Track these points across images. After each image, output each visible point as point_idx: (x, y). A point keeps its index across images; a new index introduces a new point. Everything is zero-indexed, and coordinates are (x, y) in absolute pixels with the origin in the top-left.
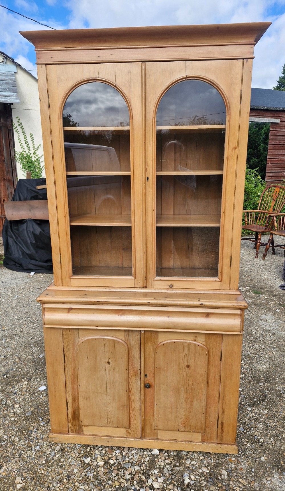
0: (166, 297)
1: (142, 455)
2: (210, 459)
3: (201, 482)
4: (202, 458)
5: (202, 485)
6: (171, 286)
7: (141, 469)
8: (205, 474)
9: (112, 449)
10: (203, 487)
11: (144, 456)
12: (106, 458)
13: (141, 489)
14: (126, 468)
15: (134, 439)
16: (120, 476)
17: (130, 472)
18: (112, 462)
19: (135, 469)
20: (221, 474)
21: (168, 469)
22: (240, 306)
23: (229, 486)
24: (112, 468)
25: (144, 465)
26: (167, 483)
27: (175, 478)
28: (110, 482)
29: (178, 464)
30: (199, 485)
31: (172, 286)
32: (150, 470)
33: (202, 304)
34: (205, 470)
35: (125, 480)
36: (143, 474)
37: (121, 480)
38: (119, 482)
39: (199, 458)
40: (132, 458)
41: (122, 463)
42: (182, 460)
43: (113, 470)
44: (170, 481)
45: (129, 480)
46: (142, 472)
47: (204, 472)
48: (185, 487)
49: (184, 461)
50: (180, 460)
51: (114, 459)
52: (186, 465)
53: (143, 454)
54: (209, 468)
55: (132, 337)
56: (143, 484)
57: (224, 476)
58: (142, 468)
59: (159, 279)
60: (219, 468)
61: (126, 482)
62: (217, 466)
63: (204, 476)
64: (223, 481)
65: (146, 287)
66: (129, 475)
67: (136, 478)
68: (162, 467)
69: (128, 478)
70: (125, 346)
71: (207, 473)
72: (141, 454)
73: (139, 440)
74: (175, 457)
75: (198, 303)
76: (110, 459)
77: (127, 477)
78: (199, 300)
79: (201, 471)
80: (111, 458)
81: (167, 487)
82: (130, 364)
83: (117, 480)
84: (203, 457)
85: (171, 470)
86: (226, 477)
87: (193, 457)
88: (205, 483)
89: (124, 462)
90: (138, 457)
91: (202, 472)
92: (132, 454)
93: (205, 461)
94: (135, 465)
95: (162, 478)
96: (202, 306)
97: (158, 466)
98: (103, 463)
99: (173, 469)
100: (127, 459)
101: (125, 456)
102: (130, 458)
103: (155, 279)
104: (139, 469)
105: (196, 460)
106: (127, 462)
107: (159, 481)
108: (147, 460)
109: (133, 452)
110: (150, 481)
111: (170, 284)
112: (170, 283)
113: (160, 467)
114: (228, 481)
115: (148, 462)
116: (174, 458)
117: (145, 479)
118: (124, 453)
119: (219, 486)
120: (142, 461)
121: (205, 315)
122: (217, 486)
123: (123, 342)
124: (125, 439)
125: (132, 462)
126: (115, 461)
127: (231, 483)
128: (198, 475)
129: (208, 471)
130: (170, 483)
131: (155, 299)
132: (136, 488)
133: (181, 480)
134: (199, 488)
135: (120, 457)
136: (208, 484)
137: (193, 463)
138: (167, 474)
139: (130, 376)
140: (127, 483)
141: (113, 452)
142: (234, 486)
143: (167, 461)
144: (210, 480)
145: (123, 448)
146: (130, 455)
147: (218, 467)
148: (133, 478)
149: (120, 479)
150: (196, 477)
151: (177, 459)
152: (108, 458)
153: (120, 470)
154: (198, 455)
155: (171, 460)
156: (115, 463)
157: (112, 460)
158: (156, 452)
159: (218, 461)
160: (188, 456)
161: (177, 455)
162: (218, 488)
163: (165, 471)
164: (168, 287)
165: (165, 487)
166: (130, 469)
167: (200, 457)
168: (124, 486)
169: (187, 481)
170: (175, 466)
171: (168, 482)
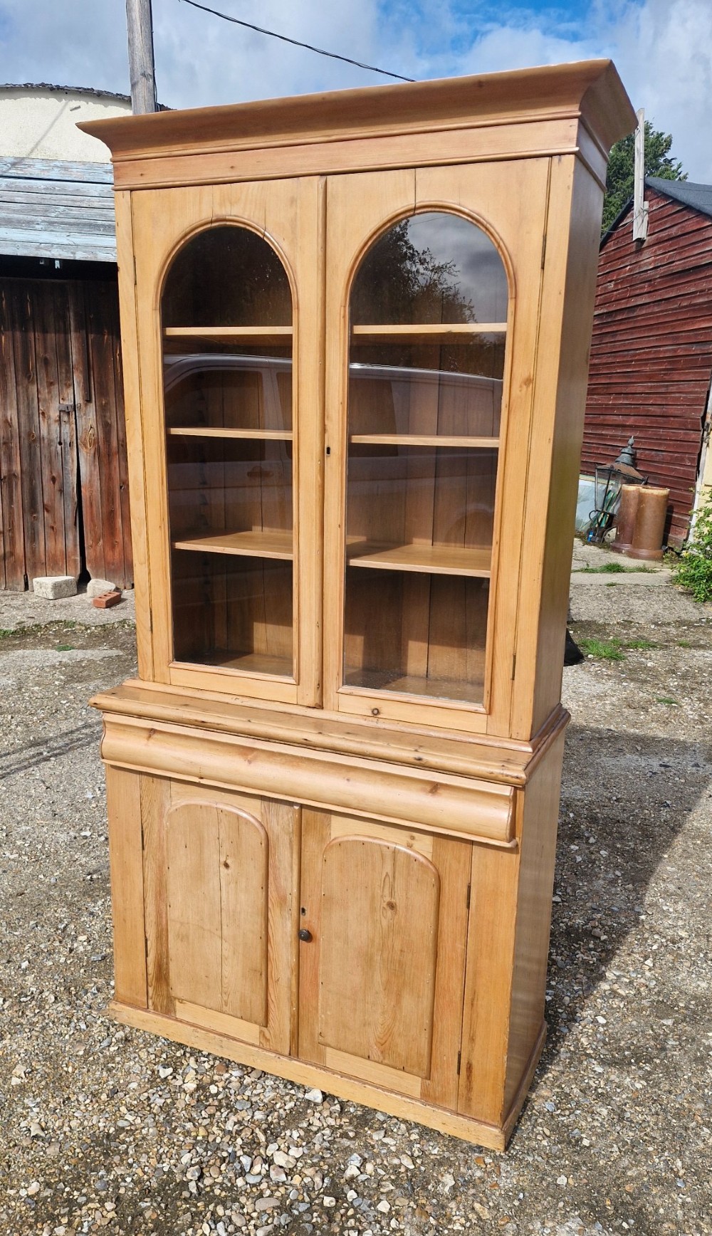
0: (348, 733)
1: (284, 1094)
2: (432, 1144)
3: (383, 1183)
4: (414, 1137)
5: (382, 1190)
6: (376, 712)
7: (267, 1120)
8: (402, 1170)
9: (227, 1064)
10: (382, 1193)
11: (287, 1098)
12: (206, 1079)
13: (245, 1156)
14: (236, 1109)
15: (274, 1055)
16: (215, 1120)
17: (241, 1119)
18: (213, 1089)
19: (252, 1117)
20: (439, 1181)
21: (325, 1137)
22: (507, 776)
23: (443, 1209)
24: (207, 1101)
25: (276, 1114)
26: (306, 1163)
27: (329, 1158)
28: (189, 1125)
29: (351, 1134)
30: (375, 1186)
31: (378, 713)
32: (285, 1128)
33: (420, 759)
34: (407, 1162)
35: (223, 1130)
36: (265, 1132)
37: (215, 1129)
38: (207, 1130)
39: (407, 1134)
40: (259, 1095)
41: (232, 1098)
42: (366, 1129)
43: (209, 1105)
44: (315, 1160)
45: (230, 1132)
46: (264, 1126)
47: (402, 1167)
48: (342, 1181)
49: (369, 1132)
50: (362, 1128)
51: (220, 1085)
52: (369, 1141)
53: (287, 1094)
54: (419, 1161)
55: (277, 815)
56: (255, 1149)
57: (444, 1185)
58: (270, 1118)
59: (348, 691)
60: (442, 1169)
61: (221, 1135)
62: (440, 1162)
63: (397, 1173)
64: (436, 1195)
65: (320, 706)
66: (235, 1124)
67: (246, 1133)
68: (315, 1129)
69: (231, 1129)
70: (260, 833)
71: (407, 1170)
72: (282, 1091)
73: (285, 1059)
74: (355, 1119)
75: (409, 755)
76: (213, 1082)
77: (229, 1126)
78: (417, 748)
79: (396, 1161)
80: (217, 1081)
81: (303, 1170)
82: (271, 878)
83: (205, 1127)
84: (417, 1137)
85: (329, 1142)
86: (447, 1189)
87: (395, 1130)
88: (392, 1187)
89: (239, 1097)
90: (272, 1095)
91: (396, 1165)
92: (263, 1087)
93: (418, 1146)
94: (259, 1110)
95: (301, 1149)
96: (419, 764)
97: (305, 1125)
98: (195, 1086)
99: (337, 1140)
100: (248, 1093)
101: (246, 1087)
102: (255, 1092)
103: (340, 690)
104: (262, 1120)
105: (400, 1137)
106: (246, 1098)
107: (291, 1152)
108: (288, 1107)
109: (269, 1082)
110: (273, 1147)
111: (373, 707)
112: (375, 704)
113: (311, 1128)
114: (447, 1199)
115: (288, 1112)
116: (351, 1119)
117: (264, 1140)
118: (247, 1080)
119: (420, 1202)
120: (278, 1106)
121: (429, 788)
122: (415, 1201)
123: (257, 824)
124: (257, 1049)
125: (256, 1102)
126: (221, 1089)
127: (453, 1205)
128: (385, 1168)
129: (412, 1167)
130: (313, 1165)
131: (320, 733)
132: (236, 1152)
133: (342, 1166)
134: (371, 1192)
135: (235, 1084)
136: (398, 1192)
137: (386, 1140)
138: (317, 1147)
139: (270, 906)
140: (222, 1138)
141: (227, 1071)
142: (454, 1213)
143: (331, 1121)
144: (406, 1186)
145: (246, 1069)
146: (259, 1086)
147: (441, 1164)
148: (239, 1132)
149: (213, 1125)
150: (379, 1170)
151: (358, 1124)
152: (209, 1081)
153: (222, 1110)
154: (408, 1130)
155: (342, 1123)
156: (217, 1095)
157: (217, 1086)
158: (316, 1096)
159: (447, 1154)
160: (385, 1126)
161: (363, 1115)
162: (415, 1207)
163: (317, 1139)
164: (370, 714)
165: (299, 1168)
166: (243, 1114)
167: (410, 1135)
168: (215, 1140)
169: (352, 1171)
170: (344, 1135)
171: (309, 1161)
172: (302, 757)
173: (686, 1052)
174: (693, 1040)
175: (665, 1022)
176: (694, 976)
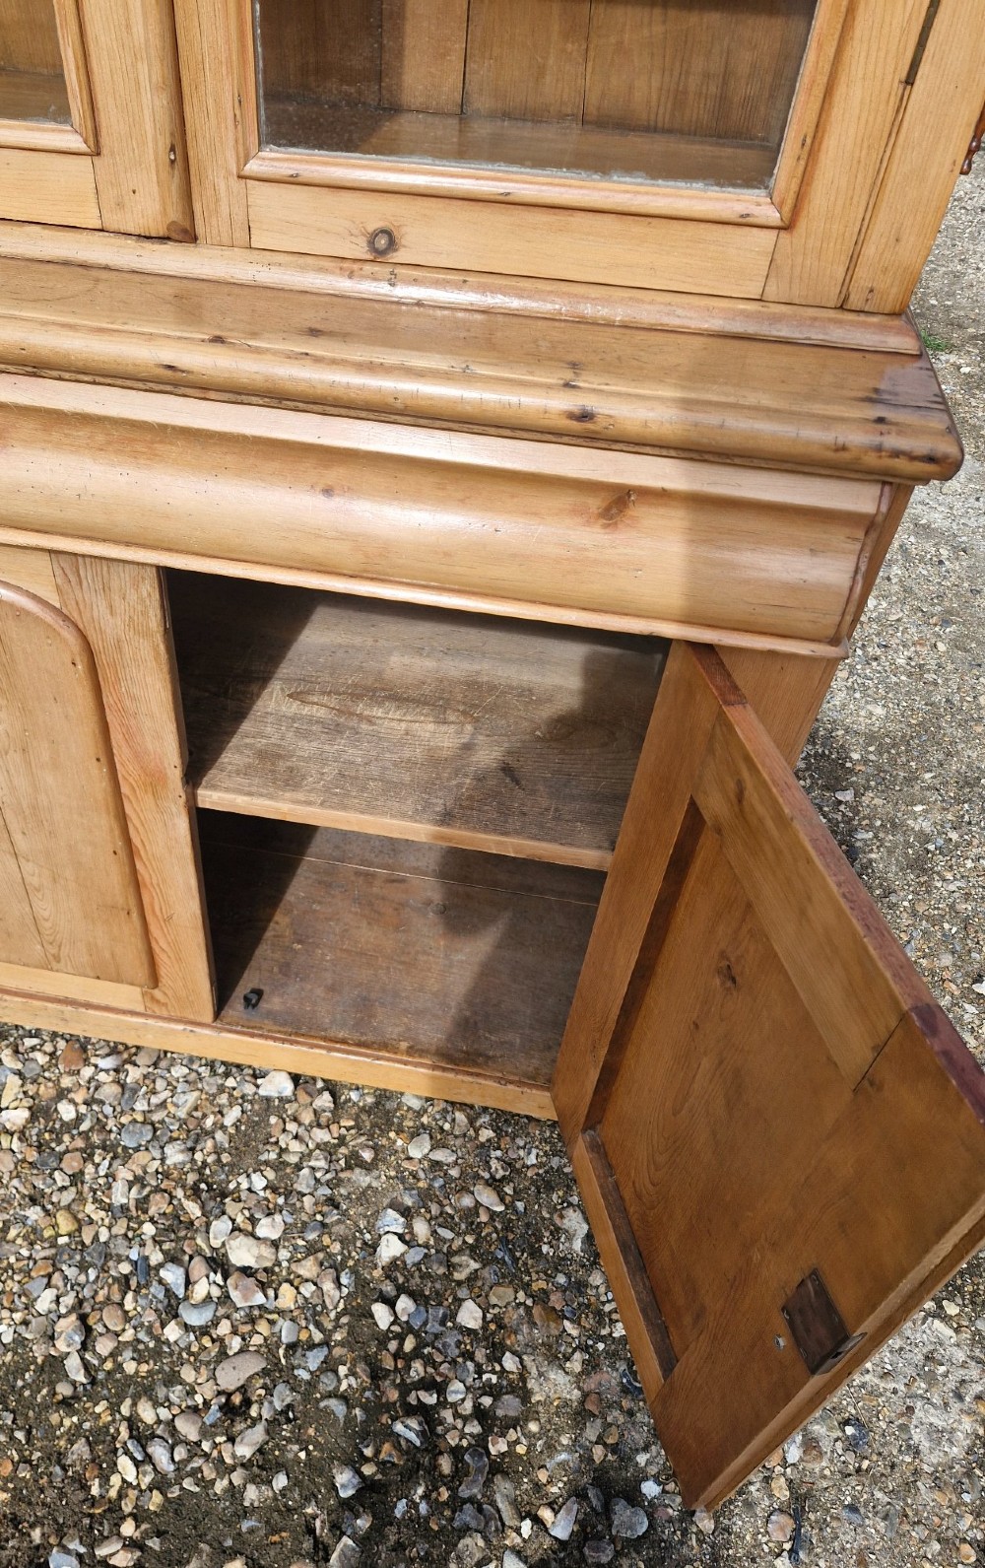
0: (314, 332)
1: (214, 1090)
2: (521, 1143)
3: (456, 1260)
4: (486, 1134)
5: (458, 1276)
6: (383, 245)
7: (193, 1161)
8: (484, 1218)
9: (83, 1047)
10: (459, 1283)
11: (223, 1099)
12: (46, 1091)
13: (169, 1265)
14: (125, 1148)
15: (181, 1027)
16: (86, 1188)
17: (139, 1172)
18: (66, 1111)
19: (163, 1160)
20: (558, 1229)
21: (319, 1175)
22: (897, 455)
23: (581, 1294)
24: (60, 1142)
25: (209, 1144)
26: (296, 1247)
27: (339, 1222)
28: (34, 1214)
29: (367, 1155)
30: (441, 1271)
31: (393, 244)
32: (234, 1169)
33: (585, 416)
34: (487, 1197)
35: (108, 1208)
36: (195, 1193)
37: (90, 1208)
38: (75, 1218)
39: (472, 1132)
40: (163, 1105)
41: (111, 1124)
42: (392, 1135)
43: (67, 1151)
44: (312, 1236)
45: (124, 1208)
46: (191, 1178)
47: (481, 1211)
48: (377, 1273)
49: (400, 1143)
50: (384, 1133)
51: (79, 1096)
52: (406, 1164)
53: (221, 1089)
54: (509, 1190)
55: (106, 588)
56: (185, 1238)
57: (570, 1239)
58: (198, 1156)
59: (285, 169)
60: (554, 1197)
61: (107, 1221)
62: (547, 1183)
63: (475, 1228)
64: (560, 1263)
65: (185, 234)
66: (131, 1184)
67: (159, 1205)
68: (293, 1159)
69: (125, 1201)
70: (64, 641)
71: (493, 1215)
72: (210, 1084)
73: (206, 1032)
74: (364, 1117)
75: (552, 404)
76: (62, 1094)
77: (119, 1196)
78: (568, 375)
79: (467, 1201)
80: (69, 1090)
81: (294, 1267)
82: (116, 737)
83: (68, 1208)
84: (490, 1133)
85: (328, 1183)
86: (577, 1245)
87: (447, 1127)
88: (474, 1265)
89: (124, 1120)
90: (192, 1098)
91: (469, 1209)
92: (169, 1084)
93: (499, 1153)
94: (172, 1140)
95: (278, 1218)
96: (584, 431)
97: (273, 1156)
98: (26, 1114)
99: (342, 1175)
100: (141, 1106)
101: (135, 1091)
102: (155, 1100)
103: (253, 167)
104: (184, 1163)
105: (459, 1142)
106: (140, 1118)
107: (261, 1232)
108: (229, 1121)
109: (179, 1071)
110: (220, 1227)
111: (372, 227)
112: (376, 214)
113: (286, 1157)
114: (583, 1266)
115: (232, 1131)
116: (357, 1118)
117: (199, 1213)
118: (133, 1074)
119: (535, 1287)
120: (209, 1122)
121: (595, 503)
122: (526, 1287)
124: (141, 1020)
125: (162, 1122)
126: (83, 1109)
127: (596, 1279)
128: (446, 1221)
129: (500, 1208)
130: (312, 1249)
131: (218, 340)
132: (146, 1258)
133: (368, 1236)
134: (438, 1286)
135: (109, 1091)
136: (488, 1274)
137: (440, 1155)
138: (308, 1201)
139: (125, 789)
140: (110, 1228)
141: (86, 1062)
142: (603, 1299)
143: (321, 1135)
144: (500, 1254)
145: (124, 1053)
146: (160, 1084)
147: (550, 1188)
148: (142, 1204)
149: (83, 1201)
150: (440, 1231)
151: (373, 1126)
152: (52, 1092)
153: (97, 1159)
154: (472, 1121)
155: (343, 1131)
156: (79, 1119)
157: (72, 1101)
158: (278, 1085)
159: (555, 1162)
160: (425, 1120)
161: (377, 1104)
162: (529, 1302)
163: (303, 1182)
164: (361, 250)
165: (285, 1264)
166: (142, 1157)
167: (477, 1131)
168: (96, 1238)
169: (390, 1249)
170: (354, 1161)
171: (301, 1242)
172: (163, 427)
173: (890, 852)
174: (894, 825)
175: (840, 796)
176: (857, 695)
